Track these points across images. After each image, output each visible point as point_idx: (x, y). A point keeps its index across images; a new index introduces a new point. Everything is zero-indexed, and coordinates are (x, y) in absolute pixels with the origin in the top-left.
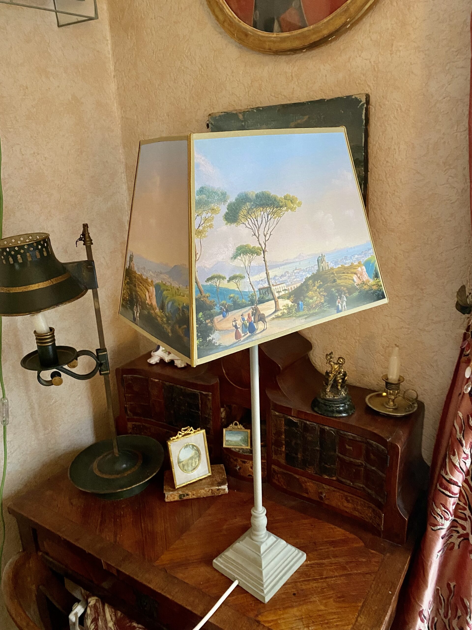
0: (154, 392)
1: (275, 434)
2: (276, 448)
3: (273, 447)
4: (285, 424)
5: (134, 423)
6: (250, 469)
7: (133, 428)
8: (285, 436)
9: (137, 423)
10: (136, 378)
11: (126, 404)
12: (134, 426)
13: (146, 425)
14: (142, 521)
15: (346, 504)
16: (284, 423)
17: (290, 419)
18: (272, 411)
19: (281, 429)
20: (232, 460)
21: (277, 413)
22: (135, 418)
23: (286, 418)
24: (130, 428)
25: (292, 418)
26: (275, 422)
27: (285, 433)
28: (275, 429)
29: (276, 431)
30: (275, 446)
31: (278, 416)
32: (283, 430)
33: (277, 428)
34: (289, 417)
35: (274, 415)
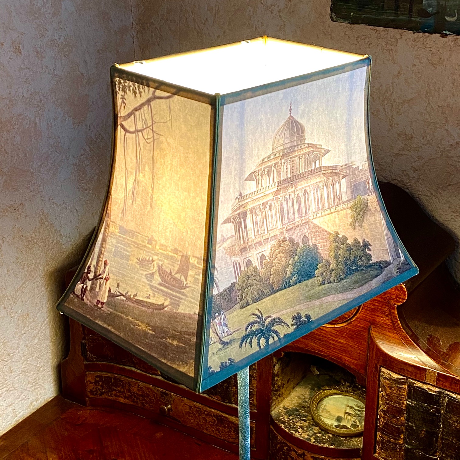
1: (385, 412)
2: (386, 438)
3: (379, 433)
4: (409, 397)
5: (99, 373)
7: (96, 382)
8: (407, 420)
9: (105, 374)
11: (85, 339)
12: (97, 379)
17: (420, 388)
18: (383, 369)
19: (399, 404)
20: (293, 455)
21: (395, 376)
22: (102, 364)
23: (411, 386)
24: (91, 383)
25: (425, 387)
26: (389, 391)
27: (408, 413)
28: (387, 404)
29: (388, 408)
30: (382, 433)
31: (396, 381)
32: (404, 406)
33: (392, 401)
34: (420, 385)
35: (385, 378)
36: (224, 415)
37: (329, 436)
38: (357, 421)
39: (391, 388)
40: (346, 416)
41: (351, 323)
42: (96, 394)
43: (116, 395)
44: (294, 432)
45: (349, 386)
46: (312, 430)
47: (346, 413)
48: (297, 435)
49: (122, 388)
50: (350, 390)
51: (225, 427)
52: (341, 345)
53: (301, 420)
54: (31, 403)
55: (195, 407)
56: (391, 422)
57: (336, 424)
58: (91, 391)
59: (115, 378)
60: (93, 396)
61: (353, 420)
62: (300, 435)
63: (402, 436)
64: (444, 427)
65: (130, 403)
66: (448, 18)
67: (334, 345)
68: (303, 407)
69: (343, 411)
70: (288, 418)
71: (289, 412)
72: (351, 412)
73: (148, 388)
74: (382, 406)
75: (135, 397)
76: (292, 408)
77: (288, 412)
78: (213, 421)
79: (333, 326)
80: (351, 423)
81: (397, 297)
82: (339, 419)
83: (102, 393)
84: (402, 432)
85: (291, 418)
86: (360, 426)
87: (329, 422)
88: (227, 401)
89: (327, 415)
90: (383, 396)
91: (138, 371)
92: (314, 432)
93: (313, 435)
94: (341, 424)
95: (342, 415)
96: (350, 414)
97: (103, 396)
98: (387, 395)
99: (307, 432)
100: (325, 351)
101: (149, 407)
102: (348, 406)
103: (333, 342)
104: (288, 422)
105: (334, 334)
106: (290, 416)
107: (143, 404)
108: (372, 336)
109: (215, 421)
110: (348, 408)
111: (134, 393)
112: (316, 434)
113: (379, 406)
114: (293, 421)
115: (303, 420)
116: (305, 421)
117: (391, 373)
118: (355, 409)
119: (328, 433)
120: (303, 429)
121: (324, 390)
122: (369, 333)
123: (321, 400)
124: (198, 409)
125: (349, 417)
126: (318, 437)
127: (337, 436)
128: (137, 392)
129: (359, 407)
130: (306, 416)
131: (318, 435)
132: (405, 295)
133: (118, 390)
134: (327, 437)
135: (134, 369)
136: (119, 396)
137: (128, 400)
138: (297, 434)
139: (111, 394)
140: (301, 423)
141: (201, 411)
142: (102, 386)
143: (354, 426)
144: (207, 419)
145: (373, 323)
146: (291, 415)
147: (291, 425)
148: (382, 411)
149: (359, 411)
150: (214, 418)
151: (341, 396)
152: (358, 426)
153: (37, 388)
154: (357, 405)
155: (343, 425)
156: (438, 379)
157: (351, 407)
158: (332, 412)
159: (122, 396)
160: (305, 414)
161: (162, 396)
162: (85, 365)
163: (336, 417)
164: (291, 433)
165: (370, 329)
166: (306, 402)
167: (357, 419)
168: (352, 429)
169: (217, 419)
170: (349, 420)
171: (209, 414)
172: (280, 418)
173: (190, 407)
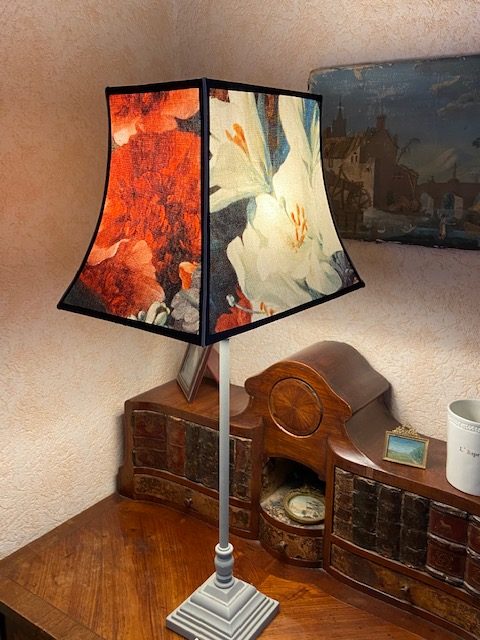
0: (174, 434)
1: (339, 500)
2: (340, 520)
3: (335, 517)
4: (355, 488)
5: (143, 475)
6: (300, 548)
7: (141, 483)
8: (354, 505)
10: (150, 415)
12: (142, 479)
13: (160, 479)
14: (152, 614)
15: (438, 604)
16: (352, 485)
17: (363, 481)
18: (337, 468)
19: (348, 493)
20: (275, 534)
21: (344, 472)
22: (145, 469)
23: (355, 480)
24: (138, 483)
25: (365, 480)
26: (341, 483)
27: (354, 500)
28: (341, 494)
29: (341, 497)
30: (338, 516)
31: (346, 476)
32: (351, 495)
33: (343, 492)
34: (362, 479)
35: (338, 475)
39: (342, 481)
41: (314, 435)
42: (141, 491)
43: (155, 493)
48: (278, 519)
49: (159, 486)
52: (308, 451)
54: (96, 496)
56: (343, 507)
58: (137, 489)
59: (154, 479)
60: (139, 493)
61: (313, 512)
62: (280, 519)
63: (351, 518)
64: (379, 510)
65: (164, 498)
67: (303, 451)
70: (272, 508)
73: (176, 487)
74: (337, 495)
76: (276, 501)
77: (272, 503)
79: (303, 437)
80: (312, 514)
81: (345, 414)
83: (145, 491)
84: (351, 515)
90: (338, 488)
91: (171, 474)
94: (306, 515)
97: (146, 493)
98: (340, 487)
101: (177, 501)
103: (303, 449)
104: (272, 510)
105: (303, 443)
106: (273, 506)
107: (173, 498)
108: (329, 444)
111: (167, 490)
113: (335, 495)
114: (276, 510)
117: (342, 471)
120: (282, 515)
122: (327, 442)
128: (169, 490)
132: (350, 413)
133: (156, 489)
135: (168, 472)
139: (151, 491)
142: (145, 485)
145: (329, 434)
146: (275, 506)
147: (274, 512)
148: (337, 499)
156: (375, 474)
159: (159, 493)
161: (186, 492)
162: (134, 469)
164: (274, 517)
165: (327, 439)
168: (314, 518)
172: (267, 507)
173: (206, 500)
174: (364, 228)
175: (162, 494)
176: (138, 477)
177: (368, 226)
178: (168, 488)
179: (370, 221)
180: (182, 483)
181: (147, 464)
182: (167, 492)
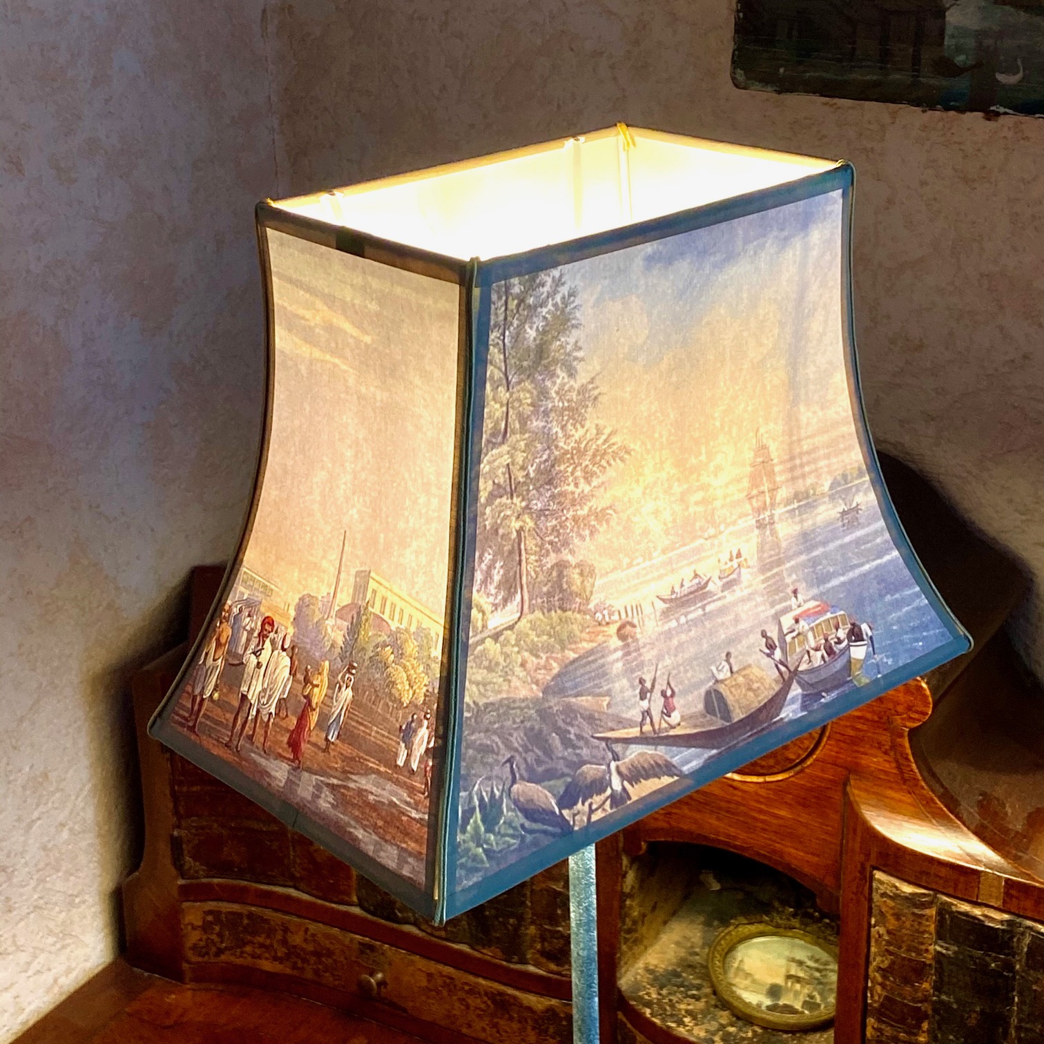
1: (884, 972)
2: (888, 1031)
3: (871, 1021)
4: (940, 936)
5: (211, 905)
7: (206, 927)
8: (938, 988)
9: (226, 907)
11: (179, 827)
12: (210, 918)
13: (268, 913)
16: (932, 928)
17: (966, 914)
18: (878, 875)
19: (919, 953)
21: (907, 889)
22: (218, 885)
23: (944, 910)
24: (194, 928)
25: (977, 912)
26: (892, 923)
27: (940, 972)
28: (891, 953)
29: (893, 963)
30: (879, 1021)
31: (911, 900)
32: (928, 958)
33: (900, 948)
34: (965, 907)
35: (884, 895)
36: (510, 991)
37: (754, 1032)
38: (815, 993)
39: (897, 916)
40: (789, 984)
41: (802, 771)
42: (207, 953)
43: (254, 956)
44: (673, 1025)
45: (794, 915)
46: (714, 1018)
47: (789, 977)
48: (681, 1032)
49: (268, 936)
50: (795, 922)
51: (511, 1019)
52: (781, 822)
53: (687, 996)
54: (56, 981)
55: (442, 976)
56: (900, 995)
57: (768, 1002)
58: (194, 947)
59: (250, 916)
60: (200, 959)
61: (806, 991)
62: (688, 1031)
63: (925, 1026)
64: (1022, 1002)
65: (288, 971)
66: (1001, 77)
67: (763, 822)
68: (690, 966)
69: (783, 971)
70: (659, 994)
71: (661, 980)
72: (801, 974)
73: (328, 936)
74: (879, 959)
75: (298, 956)
76: (666, 970)
77: (656, 979)
78: (483, 1006)
79: (761, 779)
80: (802, 998)
81: (909, 708)
82: (774, 991)
83: (220, 952)
84: (926, 1016)
85: (664, 992)
86: (822, 1006)
87: (753, 998)
88: (516, 958)
89: (747, 982)
90: (880, 936)
91: (305, 897)
92: (721, 1024)
93: (718, 1030)
94: (781, 1003)
95: (780, 981)
96: (798, 980)
97: (223, 957)
98: (889, 932)
99: (703, 1023)
100: (743, 835)
101: (331, 979)
102: (793, 960)
103: (762, 817)
104: (659, 1002)
105: (763, 797)
106: (661, 988)
107: (316, 972)
108: (852, 799)
109: (489, 1006)
110: (794, 964)
111: (294, 947)
112: (723, 1027)
113: (871, 958)
114: (670, 1000)
115: (693, 997)
116: (697, 998)
117: (898, 883)
118: (808, 967)
119: (752, 1024)
120: (694, 1018)
121: (737, 926)
122: (845, 794)
123: (732, 948)
124: (448, 981)
125: (798, 986)
126: (730, 1034)
127: (774, 1030)
128: (304, 945)
129: (817, 961)
130: (698, 988)
131: (731, 1029)
132: (926, 704)
133: (259, 943)
134: (750, 1034)
135: (293, 892)
136: (259, 957)
137: (281, 963)
138: (681, 1029)
139: (242, 953)
140: (689, 1004)
141: (455, 986)
142: (220, 935)
143: (810, 1004)
144: (470, 1001)
145: (854, 769)
146: (665, 986)
147: (665, 1010)
148: (879, 969)
149: (818, 970)
150: (486, 999)
151: (775, 939)
152: (819, 1005)
153: (68, 945)
154: (812, 958)
155: (786, 1006)
156: (1007, 893)
157: (800, 963)
158: (757, 977)
159: (267, 955)
160: (698, 982)
161: (362, 952)
162: (181, 886)
163: (768, 986)
164: (669, 1027)
165: (845, 783)
166: (697, 954)
167: (815, 989)
168: (806, 1012)
169: (494, 1002)
170: (797, 994)
171: (473, 991)
172: (641, 993)
173: (430, 975)
174: (946, 67)
175: (275, 959)
176: (194, 913)
177: (960, 59)
178: (297, 939)
179: (971, 43)
180: (346, 922)
181: (224, 868)
182: (293, 953)
